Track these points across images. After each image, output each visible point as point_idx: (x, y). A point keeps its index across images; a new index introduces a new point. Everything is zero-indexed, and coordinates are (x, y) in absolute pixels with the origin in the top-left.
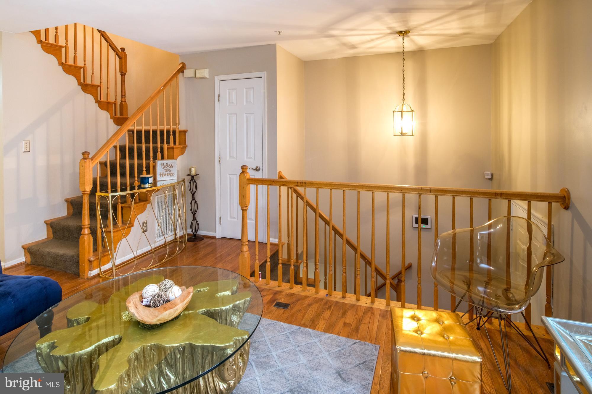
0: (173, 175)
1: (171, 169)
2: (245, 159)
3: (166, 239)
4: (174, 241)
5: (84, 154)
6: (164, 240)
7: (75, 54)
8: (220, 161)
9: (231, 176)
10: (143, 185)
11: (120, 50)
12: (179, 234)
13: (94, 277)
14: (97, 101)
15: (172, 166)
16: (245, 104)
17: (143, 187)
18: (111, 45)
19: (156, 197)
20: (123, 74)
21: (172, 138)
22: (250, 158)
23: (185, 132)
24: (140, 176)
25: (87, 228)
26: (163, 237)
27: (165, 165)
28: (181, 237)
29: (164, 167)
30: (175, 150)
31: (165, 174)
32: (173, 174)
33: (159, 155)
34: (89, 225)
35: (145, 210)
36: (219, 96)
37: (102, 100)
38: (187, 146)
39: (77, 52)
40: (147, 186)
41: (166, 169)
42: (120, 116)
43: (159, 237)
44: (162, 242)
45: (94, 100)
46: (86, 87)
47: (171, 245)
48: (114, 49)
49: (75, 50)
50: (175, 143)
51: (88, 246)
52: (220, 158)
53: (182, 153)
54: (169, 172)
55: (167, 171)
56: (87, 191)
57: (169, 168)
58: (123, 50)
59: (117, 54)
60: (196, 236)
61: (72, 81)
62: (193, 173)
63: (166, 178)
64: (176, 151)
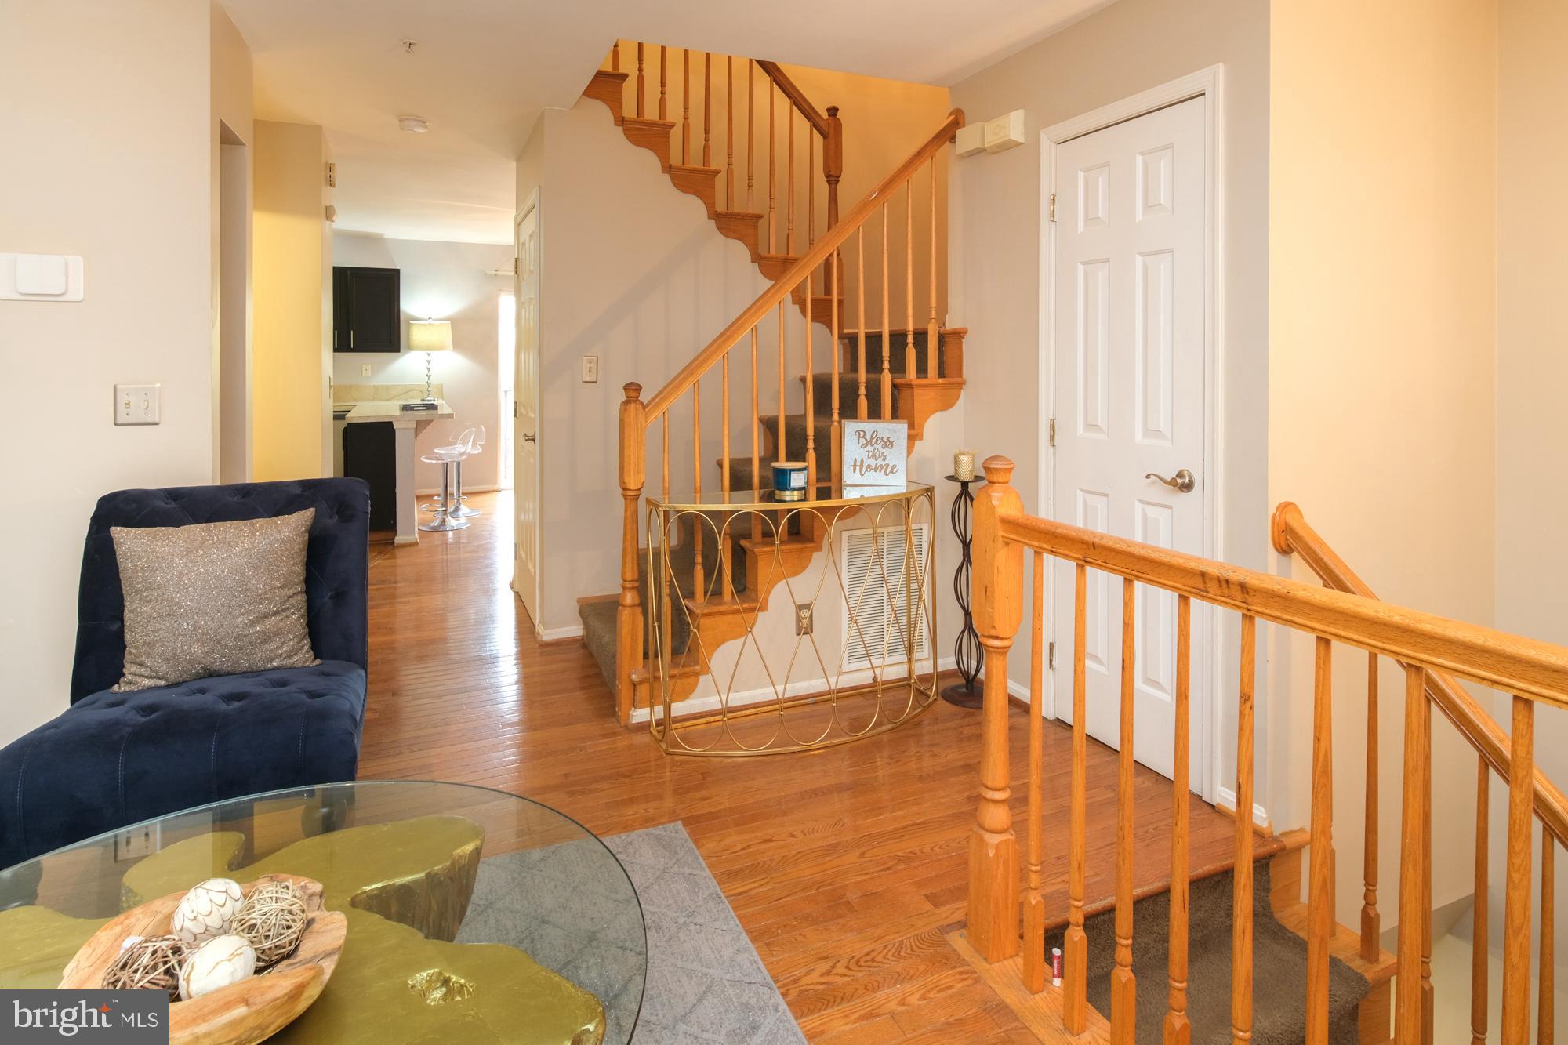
0: (892, 472)
1: (886, 451)
2: (1139, 436)
3: (876, 671)
4: (904, 684)
5: (628, 387)
6: (870, 674)
7: (707, 140)
8: (1052, 438)
9: (1089, 497)
10: (777, 492)
11: (825, 115)
12: (923, 667)
13: (644, 727)
14: (756, 258)
15: (891, 443)
16: (1139, 215)
17: (777, 498)
18: (798, 101)
19: (845, 534)
20: (833, 179)
21: (911, 354)
22: (1157, 433)
23: (959, 334)
24: (773, 464)
25: (632, 588)
26: (866, 664)
27: (868, 437)
28: (925, 679)
29: (866, 445)
30: (915, 392)
31: (869, 466)
32: (893, 468)
33: (863, 403)
34: (637, 581)
35: (804, 569)
36: (1053, 201)
37: (773, 252)
38: (964, 383)
39: (710, 136)
40: (788, 495)
41: (871, 449)
42: (825, 295)
43: (852, 658)
44: (865, 678)
45: (747, 256)
46: (729, 222)
47: (890, 696)
48: (808, 112)
49: (707, 131)
50: (922, 370)
51: (629, 639)
52: (1052, 427)
53: (947, 405)
54: (880, 462)
55: (874, 456)
56: (630, 490)
57: (879, 447)
58: (833, 111)
59: (815, 125)
60: (972, 689)
61: (694, 208)
62: (965, 475)
63: (871, 477)
64: (922, 398)
